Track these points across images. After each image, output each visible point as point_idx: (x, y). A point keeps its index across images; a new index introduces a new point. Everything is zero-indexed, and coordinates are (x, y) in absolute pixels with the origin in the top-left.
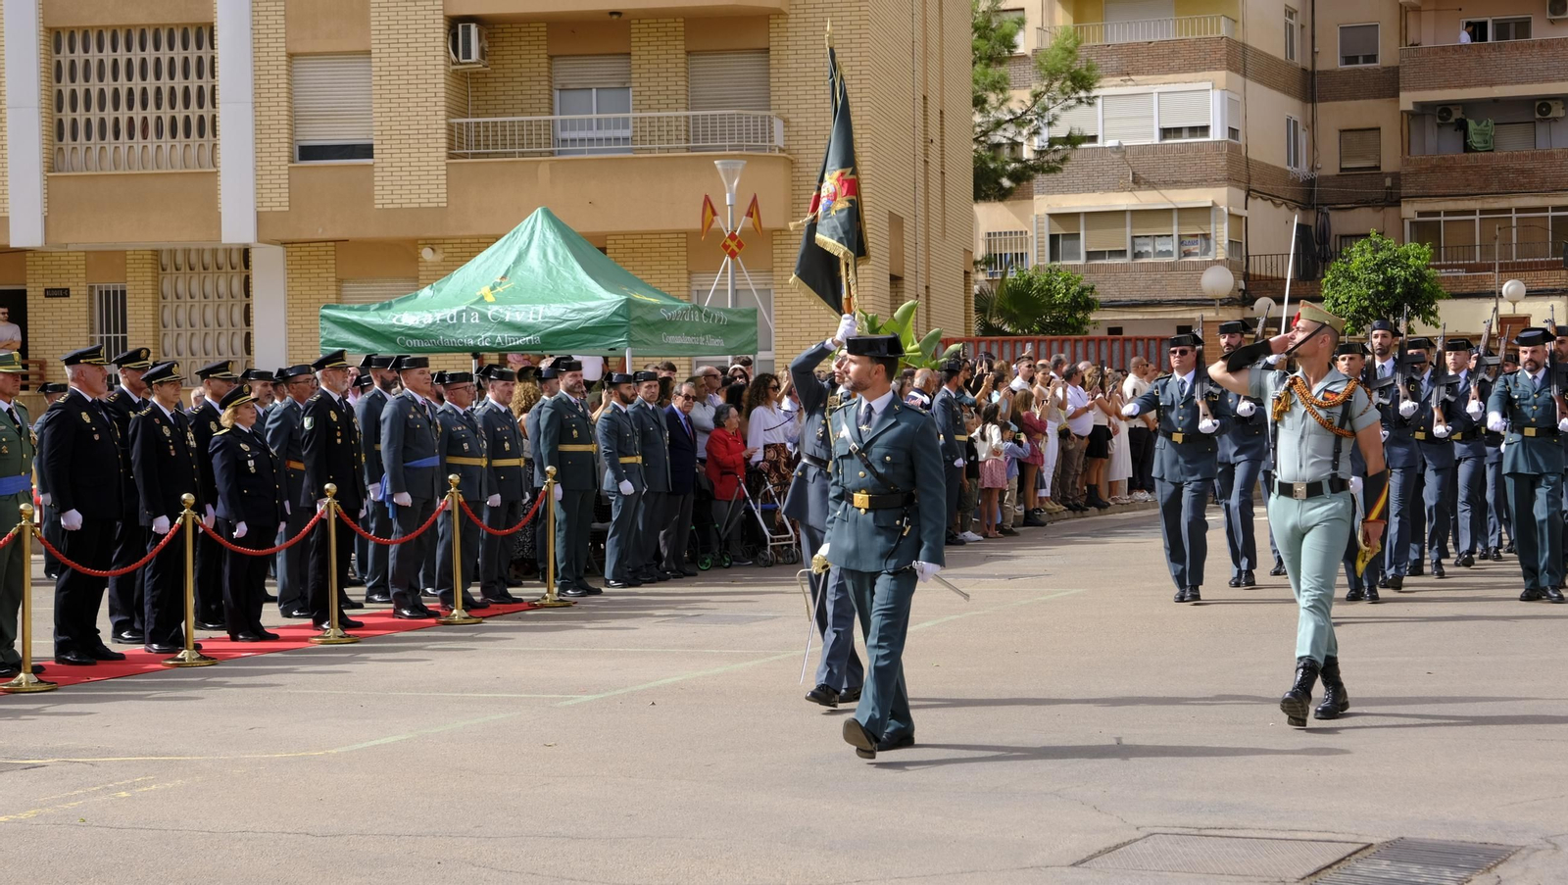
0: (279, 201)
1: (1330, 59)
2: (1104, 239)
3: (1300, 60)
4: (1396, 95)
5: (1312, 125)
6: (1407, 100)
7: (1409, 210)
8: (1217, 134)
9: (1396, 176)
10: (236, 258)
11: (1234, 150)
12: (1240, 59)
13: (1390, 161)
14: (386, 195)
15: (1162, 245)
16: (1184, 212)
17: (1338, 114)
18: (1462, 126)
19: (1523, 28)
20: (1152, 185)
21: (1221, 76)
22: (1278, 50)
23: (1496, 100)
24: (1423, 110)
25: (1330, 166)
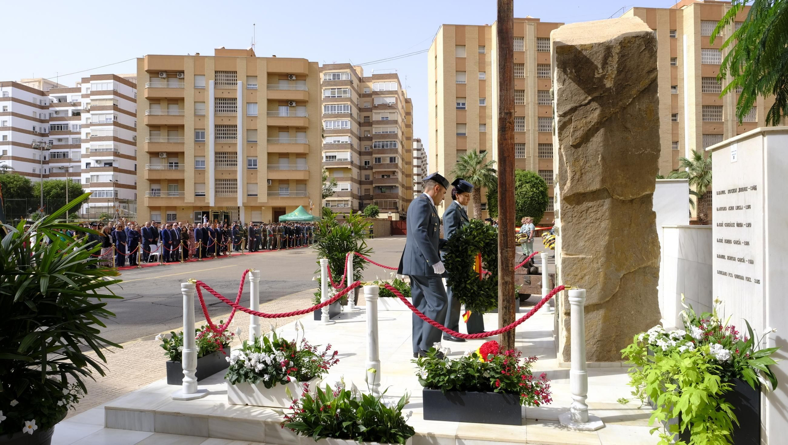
0: (245, 201)
1: (363, 179)
2: (334, 204)
3: (359, 179)
4: (372, 184)
5: (361, 188)
6: (374, 185)
7: (374, 201)
8: (349, 190)
9: (372, 196)
10: (237, 208)
11: (351, 192)
12: (352, 180)
13: (371, 194)
14: (259, 201)
15: (341, 205)
16: (345, 201)
17: (364, 187)
18: (381, 189)
19: (389, 176)
20: (340, 197)
21: (350, 182)
22: (356, 178)
23: (386, 186)
24: (376, 186)
25: (363, 194)
